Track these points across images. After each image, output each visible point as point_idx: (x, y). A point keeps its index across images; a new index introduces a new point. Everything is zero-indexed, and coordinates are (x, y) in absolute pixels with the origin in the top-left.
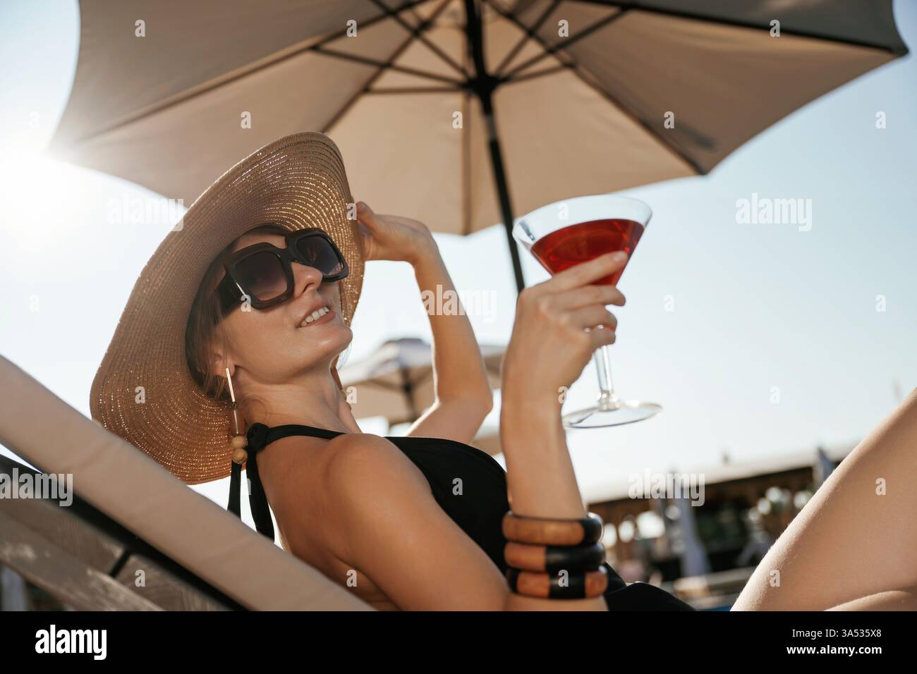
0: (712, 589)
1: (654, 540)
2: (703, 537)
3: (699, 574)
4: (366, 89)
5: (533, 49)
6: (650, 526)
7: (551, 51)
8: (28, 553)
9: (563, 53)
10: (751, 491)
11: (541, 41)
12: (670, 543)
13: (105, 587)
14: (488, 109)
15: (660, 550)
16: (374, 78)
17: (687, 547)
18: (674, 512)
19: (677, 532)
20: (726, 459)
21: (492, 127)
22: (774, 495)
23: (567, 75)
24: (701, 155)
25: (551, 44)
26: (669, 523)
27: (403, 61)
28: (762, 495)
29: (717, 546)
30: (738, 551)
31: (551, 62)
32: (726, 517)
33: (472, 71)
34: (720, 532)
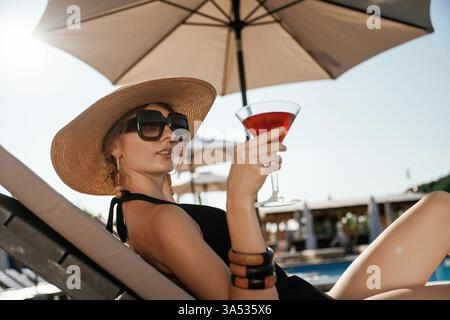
0: (318, 256)
1: (294, 231)
2: (316, 232)
3: (313, 248)
4: (183, 22)
5: (262, 11)
6: (293, 225)
7: (270, 13)
8: (22, 250)
9: (275, 15)
10: (339, 213)
11: (266, 8)
12: (301, 233)
13: (56, 268)
14: (239, 37)
15: (297, 237)
16: (188, 17)
17: (309, 236)
18: (304, 220)
19: (304, 229)
20: (330, 199)
21: (239, 45)
22: (349, 216)
23: (277, 25)
24: (334, 70)
25: (271, 10)
26: (301, 225)
27: (201, 10)
28: (344, 215)
29: (321, 236)
30: (331, 240)
31: (269, 18)
32: (327, 224)
33: (233, 19)
34: (324, 230)
